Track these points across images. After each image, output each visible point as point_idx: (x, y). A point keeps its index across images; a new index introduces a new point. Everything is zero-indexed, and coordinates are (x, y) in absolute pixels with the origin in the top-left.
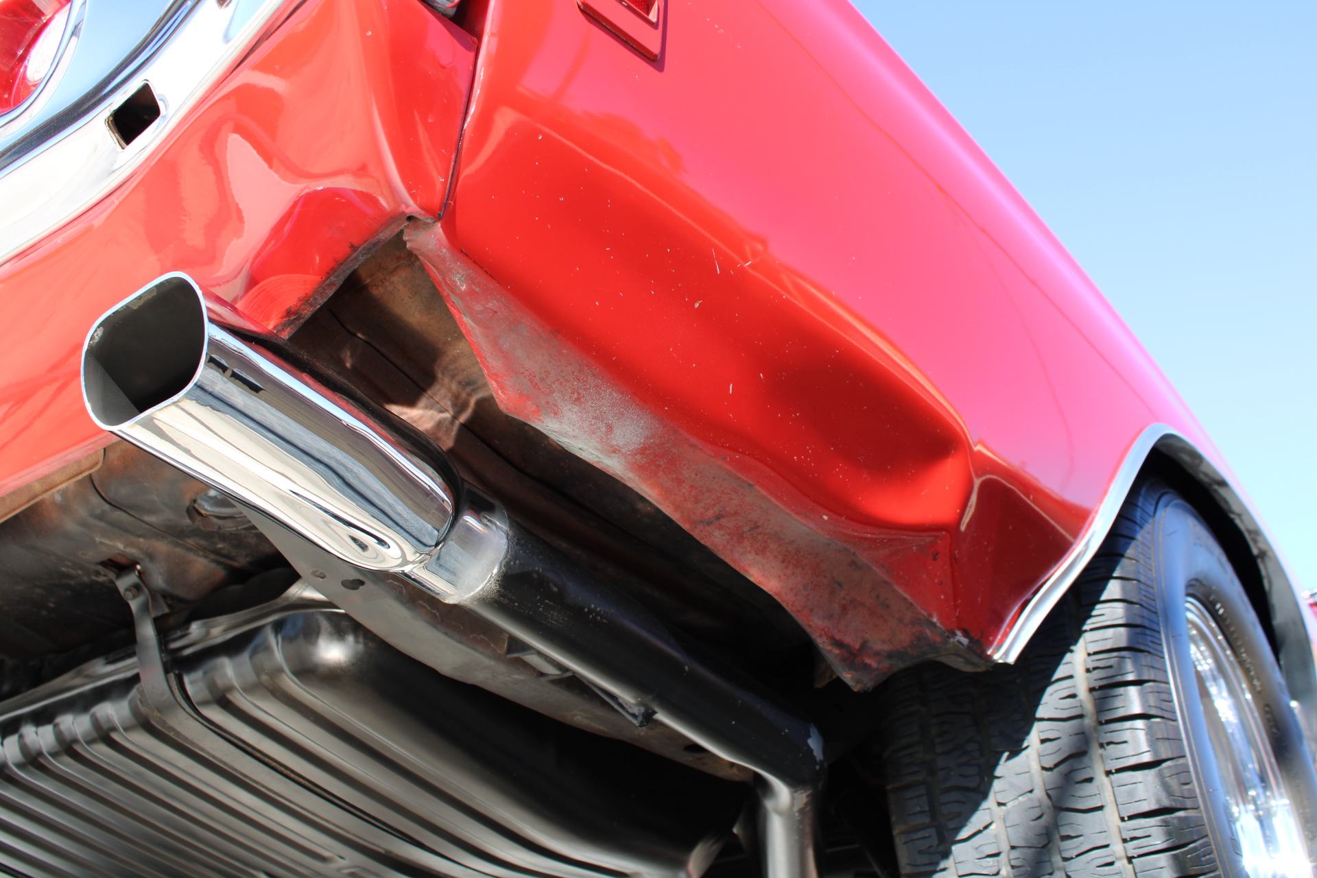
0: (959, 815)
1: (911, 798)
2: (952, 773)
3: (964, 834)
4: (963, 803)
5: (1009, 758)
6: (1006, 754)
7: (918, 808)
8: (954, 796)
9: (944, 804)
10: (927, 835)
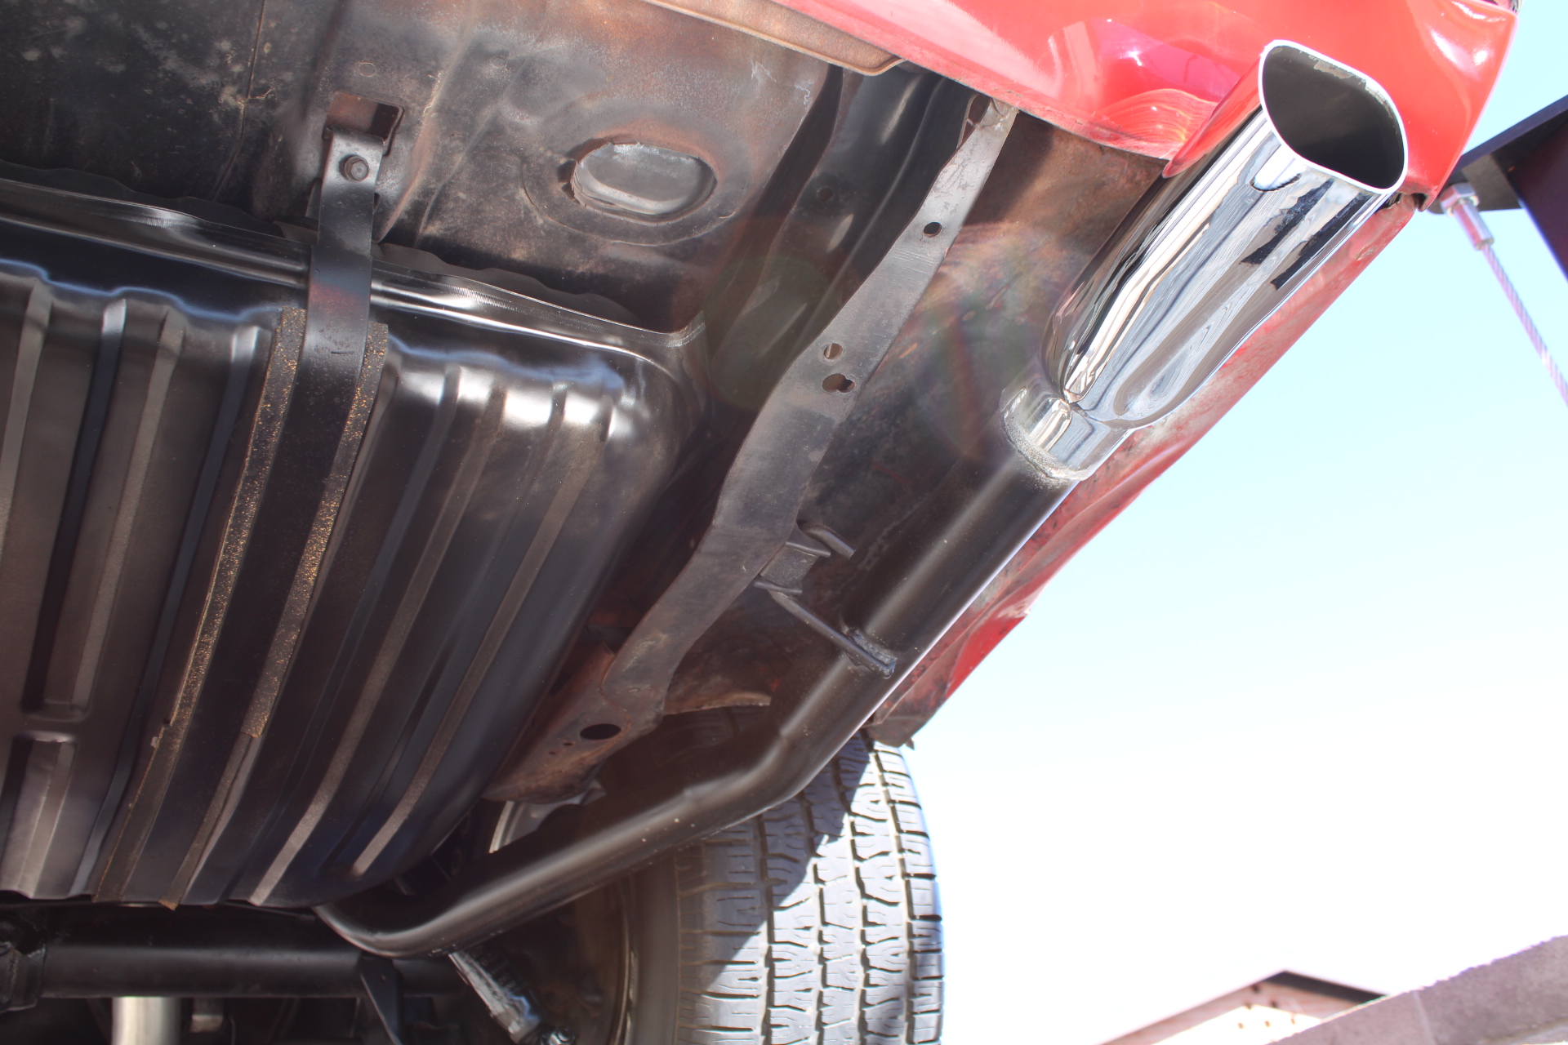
0: (785, 882)
1: (735, 856)
2: (780, 842)
3: (786, 903)
4: (789, 872)
5: (829, 841)
6: (826, 837)
7: (743, 868)
8: (781, 863)
9: (771, 869)
10: (750, 896)
